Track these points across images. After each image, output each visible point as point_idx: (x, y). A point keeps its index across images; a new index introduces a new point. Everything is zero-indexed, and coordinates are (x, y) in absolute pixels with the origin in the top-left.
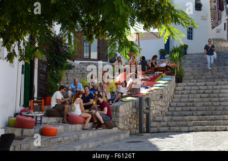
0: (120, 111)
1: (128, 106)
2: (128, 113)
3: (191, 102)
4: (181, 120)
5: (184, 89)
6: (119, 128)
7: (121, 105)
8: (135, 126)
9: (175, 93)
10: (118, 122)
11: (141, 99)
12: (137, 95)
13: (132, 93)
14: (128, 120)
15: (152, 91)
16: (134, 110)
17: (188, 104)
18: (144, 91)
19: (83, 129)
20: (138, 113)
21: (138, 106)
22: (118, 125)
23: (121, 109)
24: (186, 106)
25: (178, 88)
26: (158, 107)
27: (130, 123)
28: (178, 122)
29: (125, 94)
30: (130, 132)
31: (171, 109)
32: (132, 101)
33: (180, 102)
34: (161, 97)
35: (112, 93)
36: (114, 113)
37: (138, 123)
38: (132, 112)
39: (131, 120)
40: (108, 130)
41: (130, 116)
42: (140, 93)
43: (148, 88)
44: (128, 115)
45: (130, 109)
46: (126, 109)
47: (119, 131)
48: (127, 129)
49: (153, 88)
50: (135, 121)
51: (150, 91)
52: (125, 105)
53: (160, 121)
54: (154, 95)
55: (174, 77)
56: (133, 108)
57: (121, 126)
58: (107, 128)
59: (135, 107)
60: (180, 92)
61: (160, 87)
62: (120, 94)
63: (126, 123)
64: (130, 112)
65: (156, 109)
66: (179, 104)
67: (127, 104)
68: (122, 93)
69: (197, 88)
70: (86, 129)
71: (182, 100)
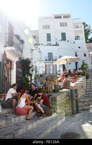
0: (57, 100)
1: (63, 96)
2: (63, 101)
5: (91, 82)
6: (57, 113)
7: (58, 95)
8: (69, 108)
9: (87, 84)
10: (57, 109)
11: (71, 90)
12: (69, 87)
13: (65, 86)
14: (64, 105)
15: (77, 84)
16: (68, 98)
18: (72, 85)
19: (27, 119)
20: (70, 99)
21: (70, 95)
22: (57, 110)
23: (58, 98)
25: (88, 82)
27: (65, 107)
29: (61, 87)
30: (66, 113)
31: (87, 93)
32: (66, 92)
34: (82, 87)
35: (55, 86)
36: (54, 102)
37: (71, 105)
38: (66, 99)
39: (66, 105)
41: (65, 102)
42: (70, 86)
43: (74, 82)
45: (65, 98)
46: (62, 98)
47: (58, 115)
48: (63, 112)
49: (77, 83)
50: (68, 105)
51: (76, 84)
52: (61, 95)
53: (83, 102)
54: (78, 86)
56: (66, 96)
57: (59, 111)
58: (47, 116)
59: (68, 96)
60: (89, 83)
61: (81, 81)
62: (59, 87)
63: (62, 108)
64: (65, 99)
65: (80, 94)
66: (90, 90)
67: (63, 94)
68: (60, 86)
70: (29, 119)
71: (91, 87)
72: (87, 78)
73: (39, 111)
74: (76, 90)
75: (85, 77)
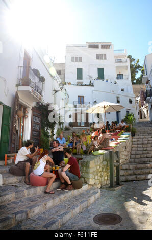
0: (90, 166)
1: (99, 160)
2: (98, 167)
3: (145, 150)
4: (144, 168)
5: (138, 141)
6: (89, 185)
7: (92, 159)
8: (106, 178)
9: (132, 144)
10: (89, 178)
11: (111, 153)
13: (102, 146)
14: (99, 174)
15: (119, 143)
16: (105, 163)
17: (144, 152)
18: (112, 144)
19: (45, 192)
20: (109, 165)
22: (89, 181)
24: (143, 154)
25: (133, 140)
26: (124, 157)
27: (101, 176)
28: (143, 170)
30: (101, 185)
31: (132, 156)
32: (102, 154)
33: (138, 150)
34: (126, 148)
36: (85, 168)
37: (109, 174)
38: (103, 165)
39: (102, 173)
40: (76, 191)
41: (101, 169)
44: (98, 169)
45: (101, 163)
46: (97, 164)
47: (90, 187)
48: (98, 183)
49: (119, 141)
50: (106, 173)
51: (117, 144)
52: (96, 159)
53: (127, 169)
54: (121, 147)
55: (130, 132)
56: (103, 161)
57: (91, 182)
58: (75, 189)
59: (106, 160)
60: (136, 143)
61: (124, 140)
63: (96, 177)
64: (101, 165)
65: (122, 159)
66: (137, 152)
67: (98, 158)
69: (147, 140)
70: (49, 193)
71: (139, 149)
72: (133, 135)
73: (63, 182)
74: (117, 153)
75: (130, 133)
